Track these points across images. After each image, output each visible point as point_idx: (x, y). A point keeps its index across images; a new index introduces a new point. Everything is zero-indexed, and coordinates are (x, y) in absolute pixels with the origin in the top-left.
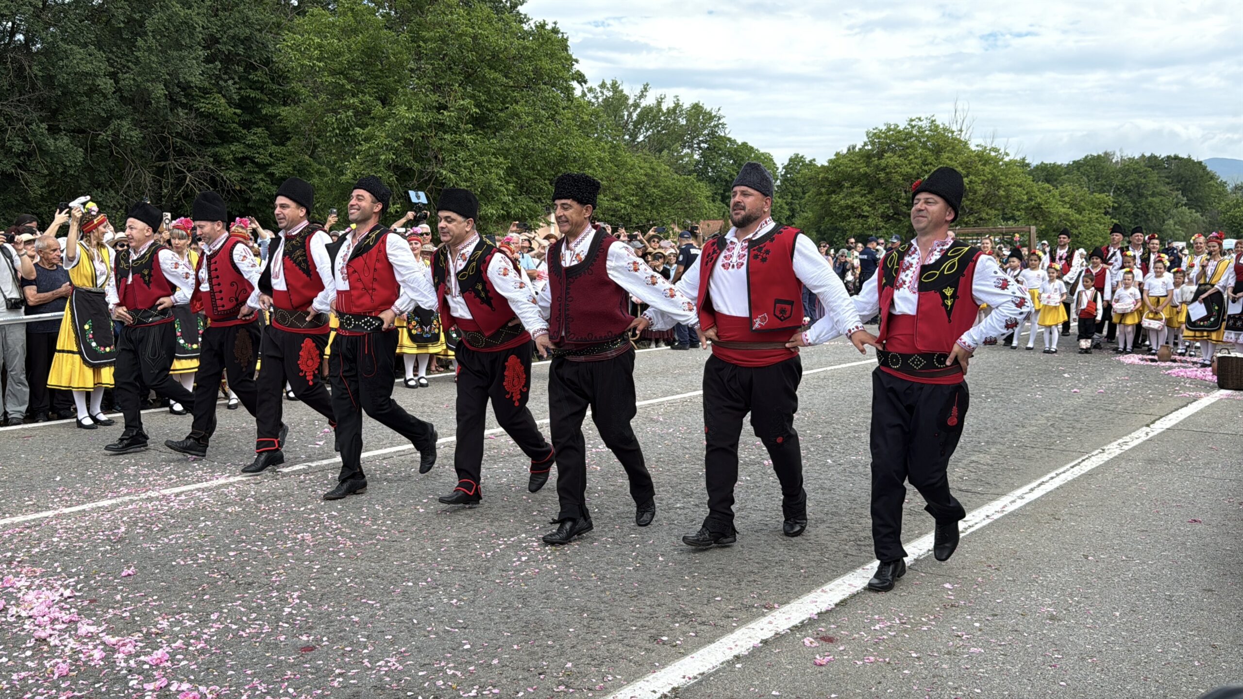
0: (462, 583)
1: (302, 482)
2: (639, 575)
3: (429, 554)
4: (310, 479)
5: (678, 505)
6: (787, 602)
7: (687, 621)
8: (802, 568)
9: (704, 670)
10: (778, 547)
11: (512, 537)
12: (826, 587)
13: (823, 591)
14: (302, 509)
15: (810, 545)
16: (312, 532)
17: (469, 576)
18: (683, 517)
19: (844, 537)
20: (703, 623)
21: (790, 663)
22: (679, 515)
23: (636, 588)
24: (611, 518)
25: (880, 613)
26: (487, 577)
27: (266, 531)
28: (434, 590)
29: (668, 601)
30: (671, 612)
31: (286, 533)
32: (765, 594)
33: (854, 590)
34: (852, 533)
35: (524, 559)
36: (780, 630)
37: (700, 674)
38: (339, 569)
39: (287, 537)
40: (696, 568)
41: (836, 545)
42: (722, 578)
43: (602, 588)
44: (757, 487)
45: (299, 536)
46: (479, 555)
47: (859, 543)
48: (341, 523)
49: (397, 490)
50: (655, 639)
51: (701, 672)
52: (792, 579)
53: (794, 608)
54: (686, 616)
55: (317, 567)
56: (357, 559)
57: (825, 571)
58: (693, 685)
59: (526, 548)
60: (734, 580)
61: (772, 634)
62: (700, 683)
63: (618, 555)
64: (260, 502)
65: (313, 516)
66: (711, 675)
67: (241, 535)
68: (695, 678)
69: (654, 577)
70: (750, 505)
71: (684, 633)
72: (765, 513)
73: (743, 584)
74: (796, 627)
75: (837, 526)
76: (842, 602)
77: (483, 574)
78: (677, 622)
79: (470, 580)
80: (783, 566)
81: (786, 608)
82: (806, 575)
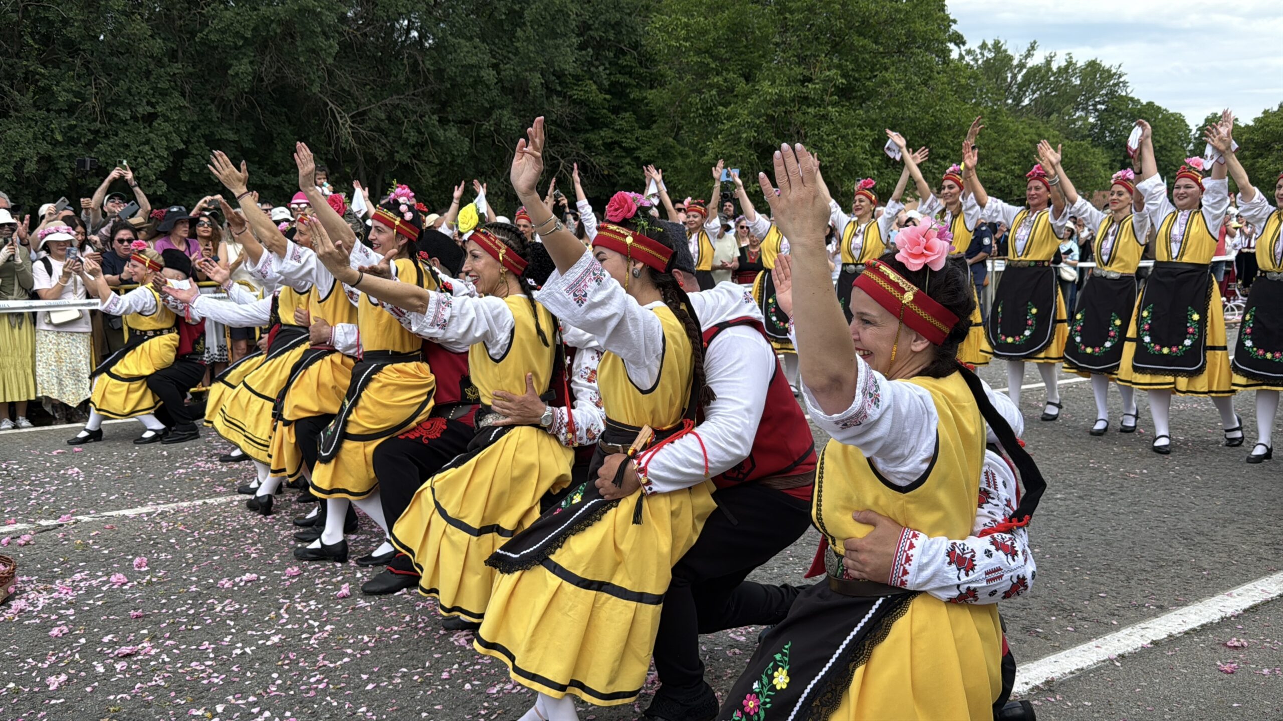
5: (1059, 496)
6: (1185, 604)
7: (1065, 615)
8: (1205, 570)
9: (1083, 665)
10: (1178, 545)
12: (1235, 591)
13: (1230, 595)
15: (1216, 546)
18: (1063, 508)
19: (1258, 539)
20: (1084, 619)
21: (1186, 667)
29: (1044, 592)
30: (1047, 605)
33: (1268, 597)
34: (1268, 536)
36: (1174, 633)
37: (1078, 670)
40: (1078, 562)
41: (1248, 548)
42: (1107, 575)
47: (1276, 547)
50: (1027, 630)
51: (1080, 667)
52: (1192, 581)
53: (1193, 611)
54: (1064, 610)
57: (1233, 575)
58: (1069, 679)
60: (1122, 577)
61: (1164, 635)
62: (1078, 678)
66: (1091, 671)
68: (1072, 673)
70: (1144, 500)
71: (1061, 627)
72: (1162, 509)
73: (1133, 582)
74: (1194, 630)
75: (1250, 528)
76: (1252, 608)
78: (1054, 616)
80: (1182, 566)
81: (1185, 610)
82: (1210, 577)
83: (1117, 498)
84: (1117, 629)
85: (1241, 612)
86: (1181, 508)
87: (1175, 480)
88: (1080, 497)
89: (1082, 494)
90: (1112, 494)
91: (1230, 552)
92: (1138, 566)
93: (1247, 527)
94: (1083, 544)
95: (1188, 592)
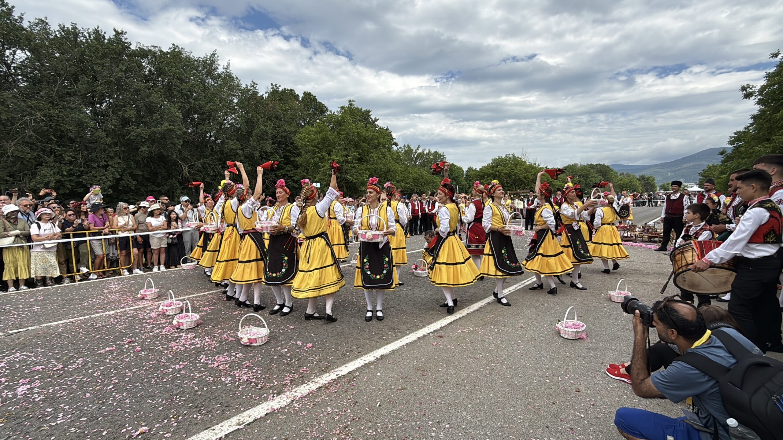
7: (394, 331)
9: (394, 349)
20: (400, 332)
21: (425, 346)
32: (424, 321)
36: (425, 334)
37: (392, 350)
50: (380, 338)
54: (394, 329)
58: (388, 354)
60: (415, 316)
61: (422, 335)
62: (391, 354)
66: (396, 350)
71: (392, 336)
73: (418, 317)
74: (431, 332)
78: (390, 332)
84: (408, 334)
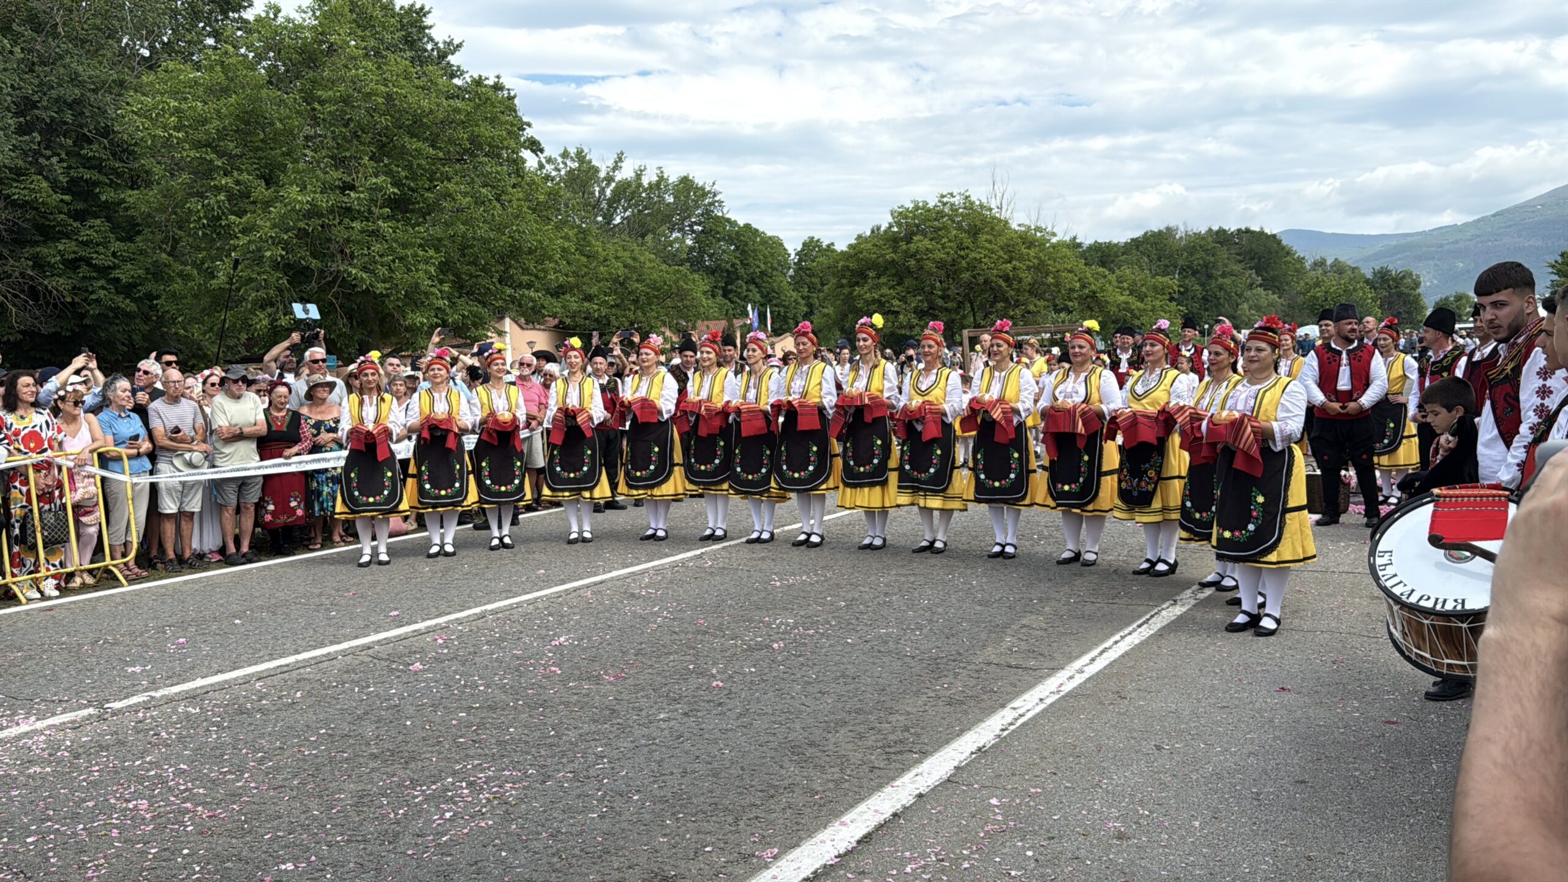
0: (360, 860)
1: (140, 722)
2: (605, 825)
3: (315, 818)
4: (152, 717)
5: (662, 716)
6: (797, 845)
8: (817, 793)
11: (434, 783)
12: (846, 818)
13: (843, 824)
14: (137, 763)
15: (828, 759)
16: (151, 798)
17: (369, 848)
19: (870, 743)
22: (662, 730)
23: (600, 843)
24: (572, 744)
25: (912, 849)
26: (395, 848)
27: (84, 801)
28: (319, 874)
29: (642, 860)
31: (112, 801)
32: (770, 836)
33: (881, 818)
34: (879, 737)
35: (448, 815)
38: (186, 851)
39: (113, 807)
40: (681, 806)
41: (860, 756)
42: (714, 818)
43: (554, 850)
44: (764, 681)
45: (131, 806)
46: (384, 816)
47: (887, 750)
48: (193, 781)
49: (275, 725)
52: (804, 810)
53: (805, 853)
55: (153, 851)
56: (211, 836)
57: (846, 795)
59: (452, 798)
63: (579, 797)
64: (77, 756)
65: (153, 773)
67: (47, 809)
69: (625, 825)
70: (753, 707)
72: (772, 718)
73: (741, 823)
75: (861, 729)
76: (865, 837)
77: (390, 843)
79: (371, 854)
80: (793, 792)
81: (796, 853)
82: (822, 802)
83: (724, 709)
85: (855, 845)
86: (791, 713)
87: (785, 676)
88: (686, 714)
89: (686, 709)
90: (720, 704)
91: (842, 764)
92: (747, 801)
93: (858, 729)
94: (687, 780)
95: (800, 827)
